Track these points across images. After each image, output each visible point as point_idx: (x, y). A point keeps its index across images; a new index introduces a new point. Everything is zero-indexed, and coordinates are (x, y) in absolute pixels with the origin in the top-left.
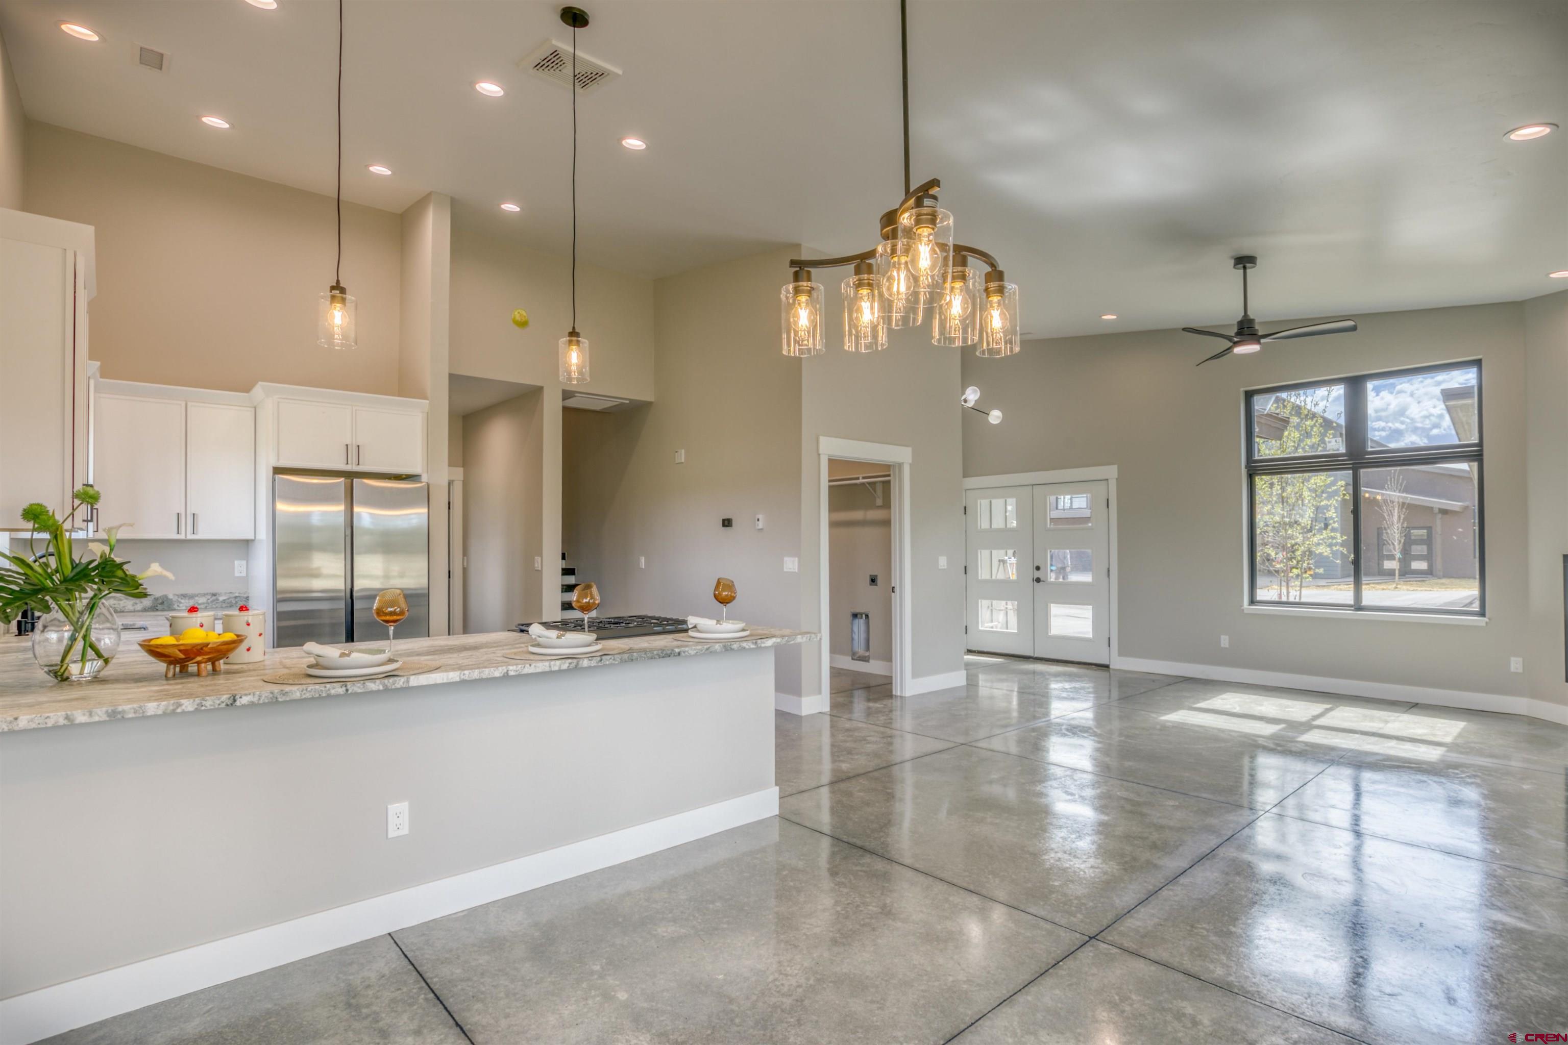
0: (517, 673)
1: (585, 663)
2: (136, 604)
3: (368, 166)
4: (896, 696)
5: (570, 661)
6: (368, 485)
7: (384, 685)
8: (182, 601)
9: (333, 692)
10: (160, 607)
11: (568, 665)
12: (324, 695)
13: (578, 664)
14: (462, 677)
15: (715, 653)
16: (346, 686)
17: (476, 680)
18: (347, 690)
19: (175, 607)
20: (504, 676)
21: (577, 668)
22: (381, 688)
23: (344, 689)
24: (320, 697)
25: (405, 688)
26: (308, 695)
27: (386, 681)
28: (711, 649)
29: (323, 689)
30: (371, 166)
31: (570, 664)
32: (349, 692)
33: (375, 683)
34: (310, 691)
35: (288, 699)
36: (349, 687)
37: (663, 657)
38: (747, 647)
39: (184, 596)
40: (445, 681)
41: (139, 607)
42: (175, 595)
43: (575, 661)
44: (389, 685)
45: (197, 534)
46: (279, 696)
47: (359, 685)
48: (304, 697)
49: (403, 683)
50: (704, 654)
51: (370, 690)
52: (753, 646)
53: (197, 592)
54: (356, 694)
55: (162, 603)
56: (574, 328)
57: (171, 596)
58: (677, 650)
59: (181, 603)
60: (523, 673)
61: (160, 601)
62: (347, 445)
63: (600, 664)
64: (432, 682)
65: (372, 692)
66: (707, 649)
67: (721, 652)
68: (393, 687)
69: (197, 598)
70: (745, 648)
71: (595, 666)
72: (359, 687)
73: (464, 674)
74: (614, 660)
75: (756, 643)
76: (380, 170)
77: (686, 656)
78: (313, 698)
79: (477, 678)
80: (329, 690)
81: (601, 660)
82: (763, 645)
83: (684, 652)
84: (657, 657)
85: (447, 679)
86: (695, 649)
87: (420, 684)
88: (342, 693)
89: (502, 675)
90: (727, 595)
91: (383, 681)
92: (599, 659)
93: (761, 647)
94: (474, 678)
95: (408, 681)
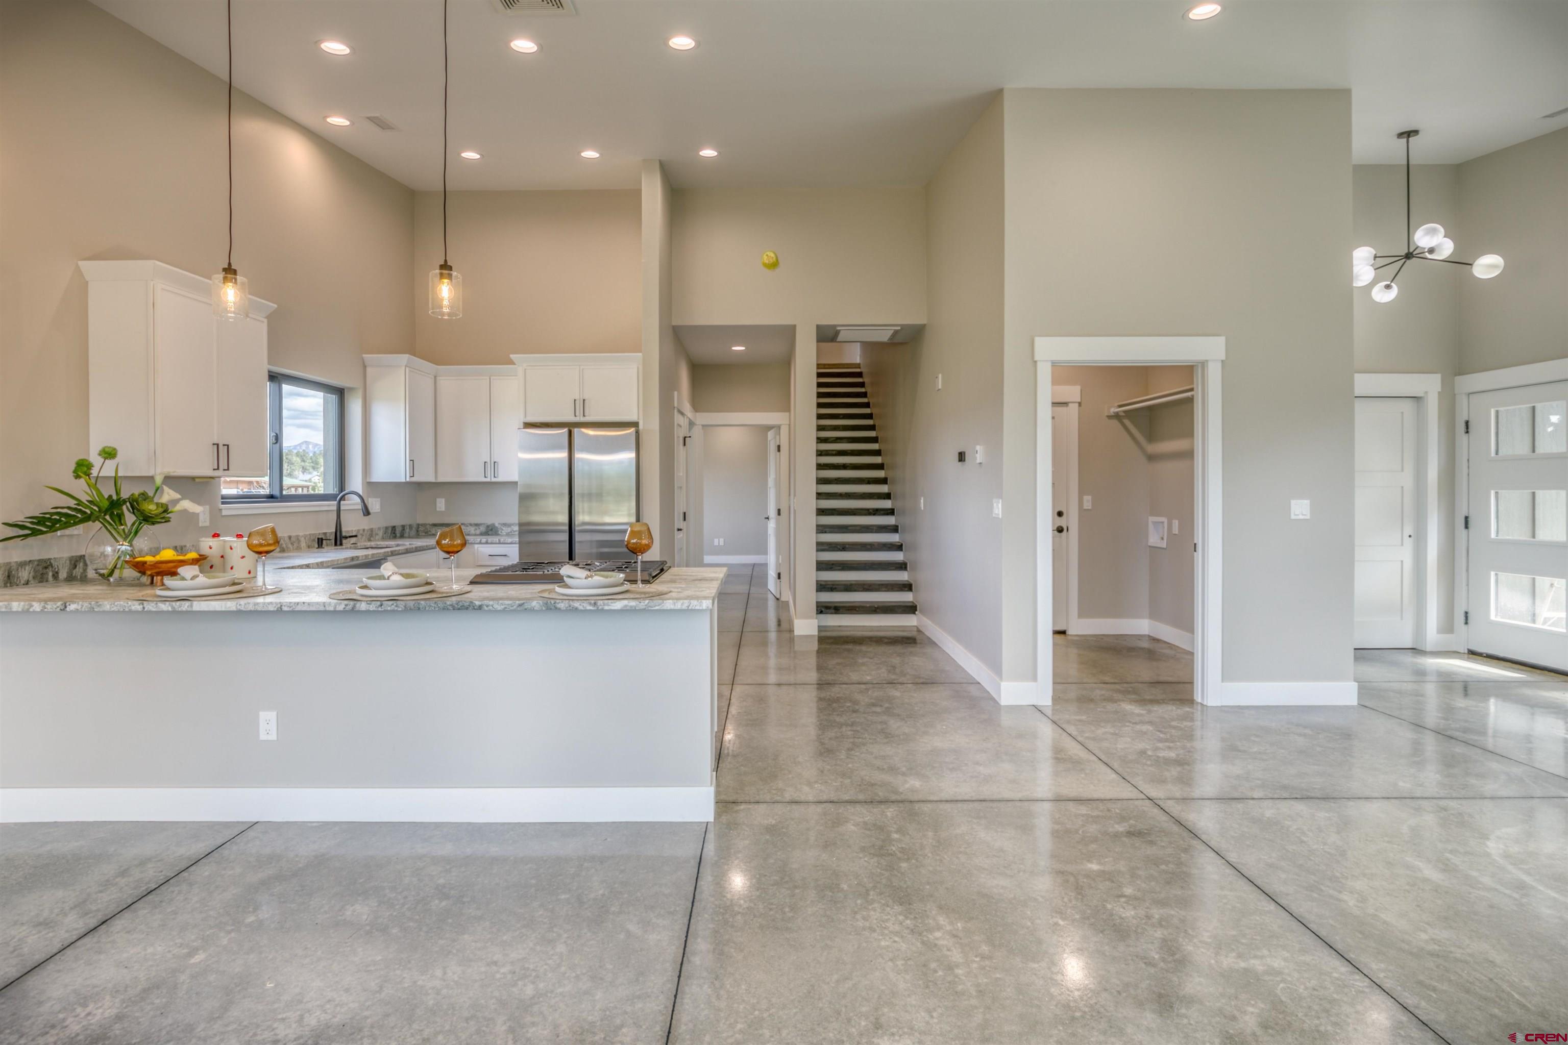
0: (291, 609)
1: (363, 606)
2: (476, 529)
3: (580, 153)
4: (1198, 703)
5: (346, 602)
6: (587, 435)
7: (172, 607)
8: (504, 528)
9: (133, 608)
10: (490, 533)
11: (344, 606)
12: (127, 610)
13: (354, 606)
14: (239, 607)
15: (532, 610)
16: (143, 604)
17: (251, 612)
18: (144, 608)
19: (500, 532)
20: (277, 610)
21: (353, 611)
22: (170, 609)
23: (141, 606)
24: (124, 611)
25: (189, 611)
26: (115, 609)
27: (174, 604)
28: (526, 606)
29: (126, 605)
30: (582, 152)
31: (346, 605)
32: (146, 610)
33: (165, 604)
34: (117, 606)
35: (101, 610)
36: (145, 605)
37: (459, 609)
38: (581, 608)
39: (505, 525)
40: (223, 609)
41: (478, 532)
42: (499, 524)
43: (352, 603)
44: (176, 607)
45: (497, 477)
46: (95, 607)
47: (153, 604)
48: (113, 609)
49: (188, 607)
50: (514, 610)
51: (160, 610)
52: (589, 608)
53: (513, 522)
54: (150, 612)
55: (492, 530)
56: (446, 261)
57: (497, 525)
58: (477, 603)
59: (503, 530)
60: (296, 609)
61: (490, 528)
62: (575, 400)
63: (380, 609)
64: (212, 609)
65: (162, 612)
66: (520, 605)
67: (541, 611)
68: (180, 609)
69: (512, 527)
70: (576, 609)
71: (374, 611)
72: (153, 606)
73: (240, 605)
74: (396, 606)
75: (595, 604)
76: (590, 154)
77: (490, 611)
78: (119, 611)
79: (253, 609)
80: (130, 606)
81: (381, 605)
82: (606, 608)
83: (487, 606)
84: (450, 608)
85: (225, 608)
86: (502, 604)
87: (202, 609)
88: (140, 610)
89: (275, 609)
90: (636, 543)
91: (171, 603)
92: (379, 603)
93: (602, 610)
94: (249, 609)
95: (192, 606)
